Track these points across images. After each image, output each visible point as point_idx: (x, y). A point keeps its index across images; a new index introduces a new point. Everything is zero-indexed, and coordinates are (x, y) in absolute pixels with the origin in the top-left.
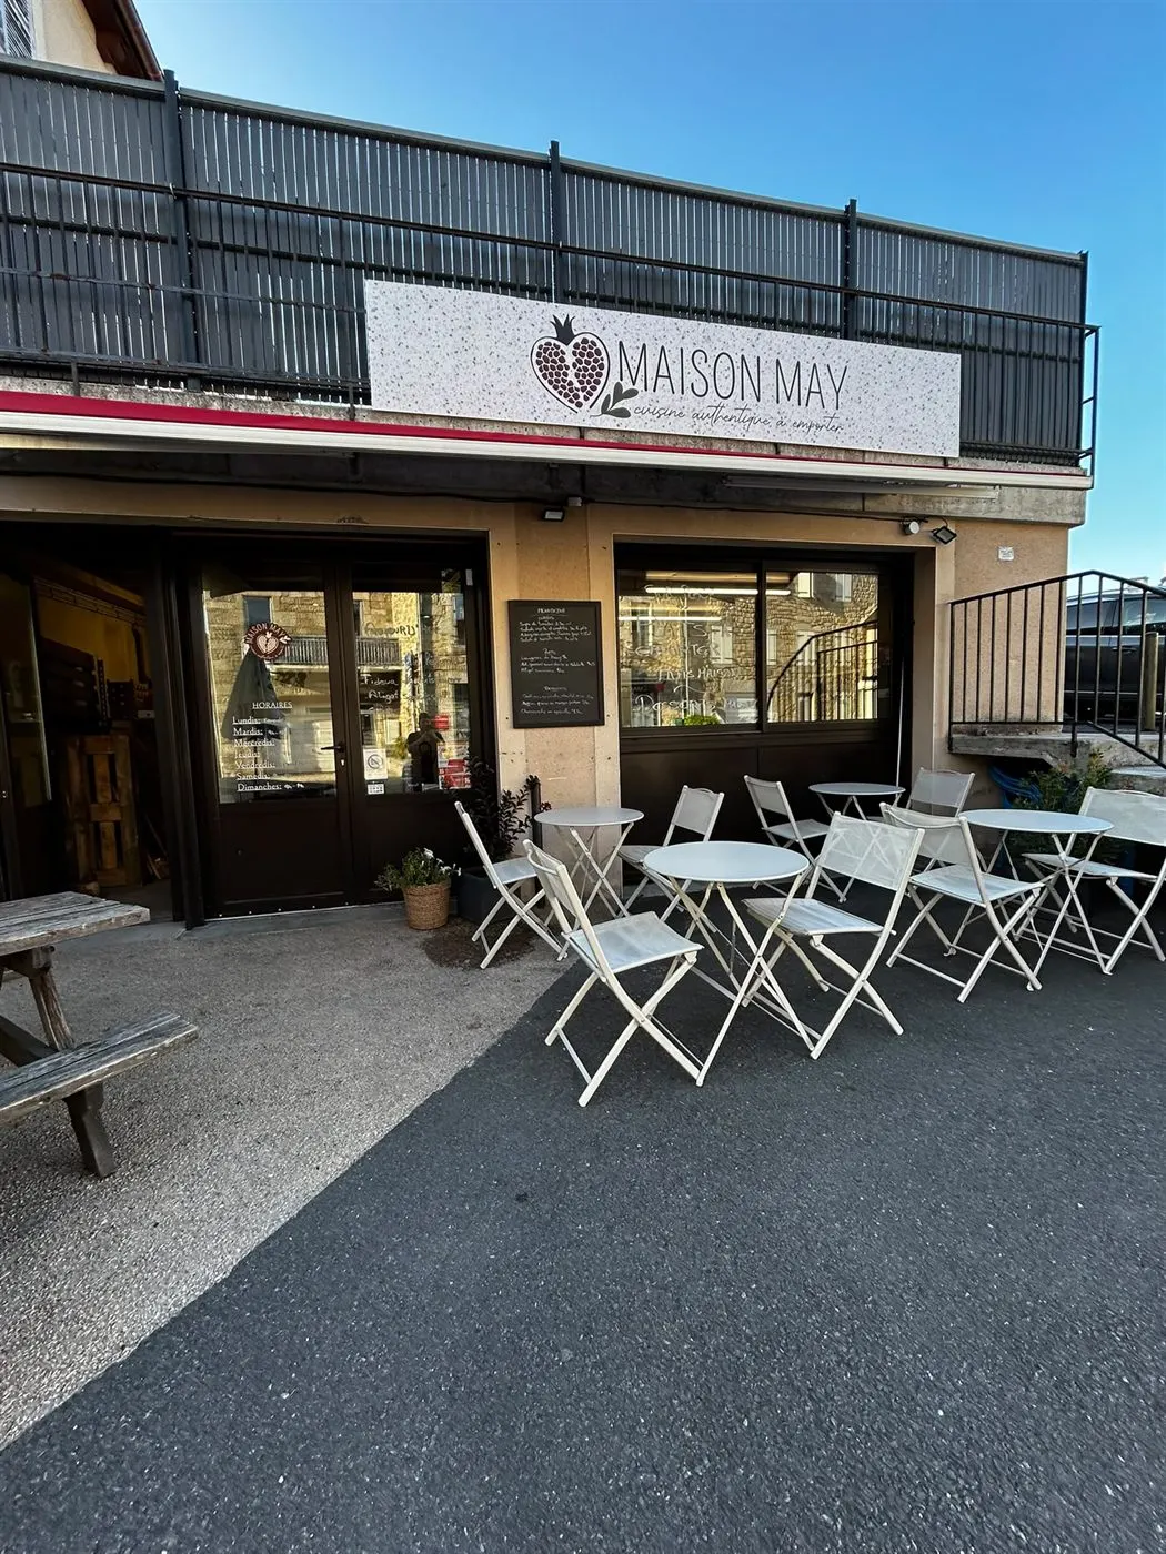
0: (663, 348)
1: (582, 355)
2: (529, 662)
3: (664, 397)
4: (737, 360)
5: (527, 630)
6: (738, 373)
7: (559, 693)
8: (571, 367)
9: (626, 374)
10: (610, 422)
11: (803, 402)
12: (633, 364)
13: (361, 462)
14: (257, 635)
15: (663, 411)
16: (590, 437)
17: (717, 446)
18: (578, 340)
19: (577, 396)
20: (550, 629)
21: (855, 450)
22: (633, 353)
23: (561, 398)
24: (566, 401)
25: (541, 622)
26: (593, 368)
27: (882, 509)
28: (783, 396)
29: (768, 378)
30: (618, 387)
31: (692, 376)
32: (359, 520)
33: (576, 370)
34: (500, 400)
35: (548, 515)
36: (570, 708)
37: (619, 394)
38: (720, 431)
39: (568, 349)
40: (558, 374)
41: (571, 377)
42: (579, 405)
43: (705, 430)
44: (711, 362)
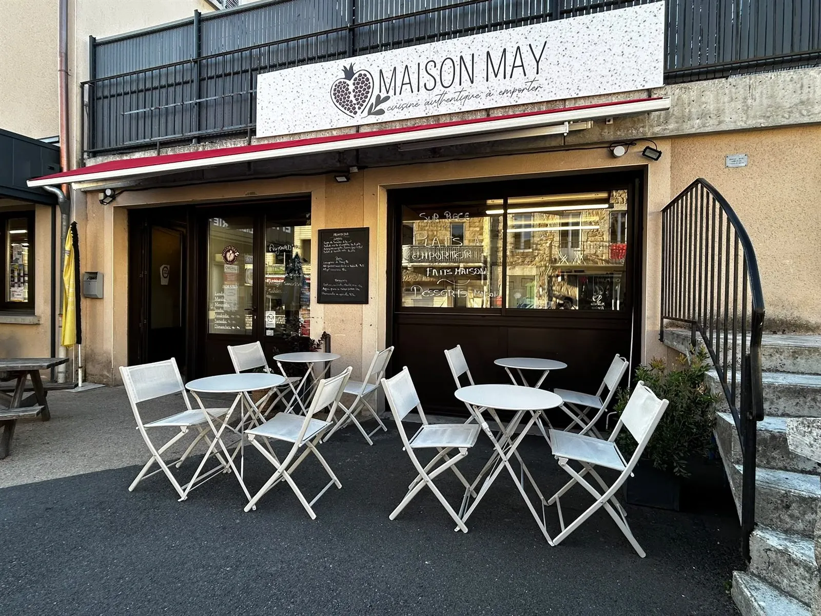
0: (407, 66)
1: (358, 83)
2: (327, 264)
3: (407, 96)
4: (457, 60)
5: (327, 246)
6: (457, 68)
7: (343, 283)
8: (352, 92)
9: (383, 88)
10: (373, 119)
11: (508, 76)
12: (388, 81)
13: (252, 164)
14: (227, 252)
15: (406, 105)
16: (362, 130)
17: (442, 120)
18: (356, 76)
19: (354, 108)
20: (340, 245)
21: (556, 100)
22: (388, 75)
23: (346, 111)
24: (348, 112)
25: (335, 241)
26: (364, 90)
27: (582, 141)
28: (491, 75)
29: (481, 65)
30: (378, 96)
31: (425, 78)
32: (254, 193)
33: (354, 94)
34: (314, 119)
35: (339, 179)
36: (348, 292)
37: (379, 101)
38: (444, 109)
39: (350, 83)
40: (345, 98)
41: (352, 98)
42: (356, 113)
43: (433, 111)
44: (438, 66)
